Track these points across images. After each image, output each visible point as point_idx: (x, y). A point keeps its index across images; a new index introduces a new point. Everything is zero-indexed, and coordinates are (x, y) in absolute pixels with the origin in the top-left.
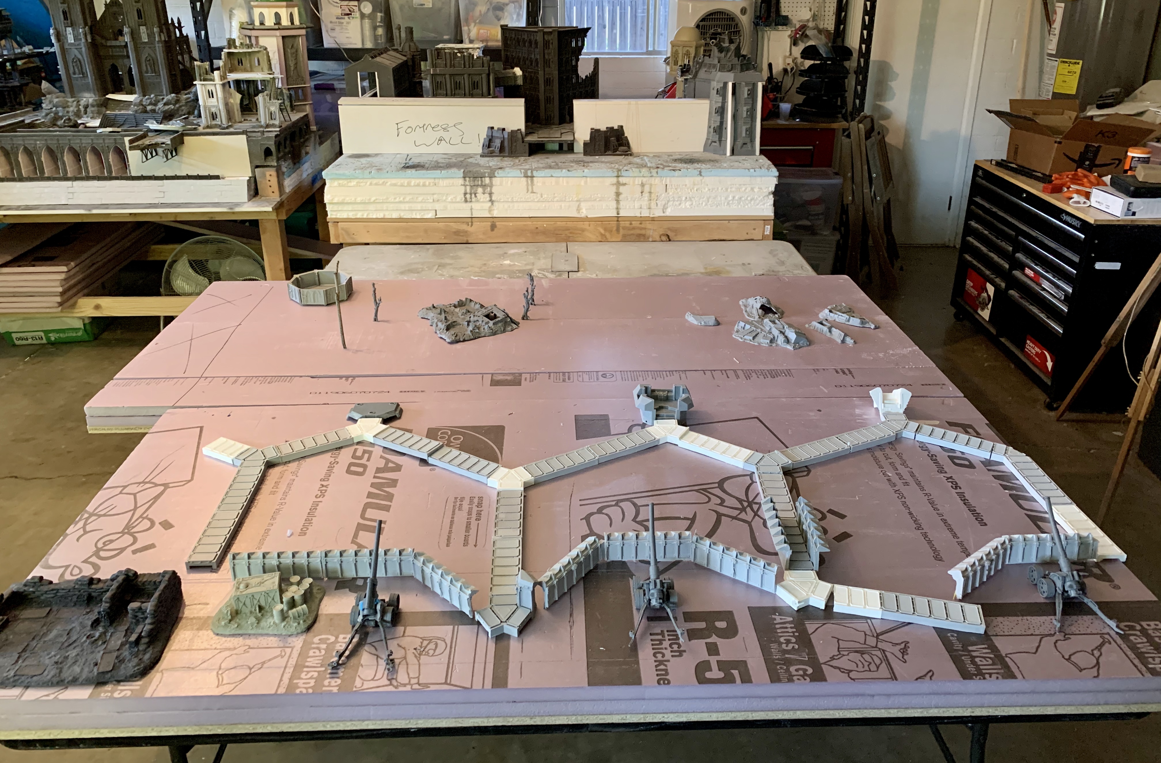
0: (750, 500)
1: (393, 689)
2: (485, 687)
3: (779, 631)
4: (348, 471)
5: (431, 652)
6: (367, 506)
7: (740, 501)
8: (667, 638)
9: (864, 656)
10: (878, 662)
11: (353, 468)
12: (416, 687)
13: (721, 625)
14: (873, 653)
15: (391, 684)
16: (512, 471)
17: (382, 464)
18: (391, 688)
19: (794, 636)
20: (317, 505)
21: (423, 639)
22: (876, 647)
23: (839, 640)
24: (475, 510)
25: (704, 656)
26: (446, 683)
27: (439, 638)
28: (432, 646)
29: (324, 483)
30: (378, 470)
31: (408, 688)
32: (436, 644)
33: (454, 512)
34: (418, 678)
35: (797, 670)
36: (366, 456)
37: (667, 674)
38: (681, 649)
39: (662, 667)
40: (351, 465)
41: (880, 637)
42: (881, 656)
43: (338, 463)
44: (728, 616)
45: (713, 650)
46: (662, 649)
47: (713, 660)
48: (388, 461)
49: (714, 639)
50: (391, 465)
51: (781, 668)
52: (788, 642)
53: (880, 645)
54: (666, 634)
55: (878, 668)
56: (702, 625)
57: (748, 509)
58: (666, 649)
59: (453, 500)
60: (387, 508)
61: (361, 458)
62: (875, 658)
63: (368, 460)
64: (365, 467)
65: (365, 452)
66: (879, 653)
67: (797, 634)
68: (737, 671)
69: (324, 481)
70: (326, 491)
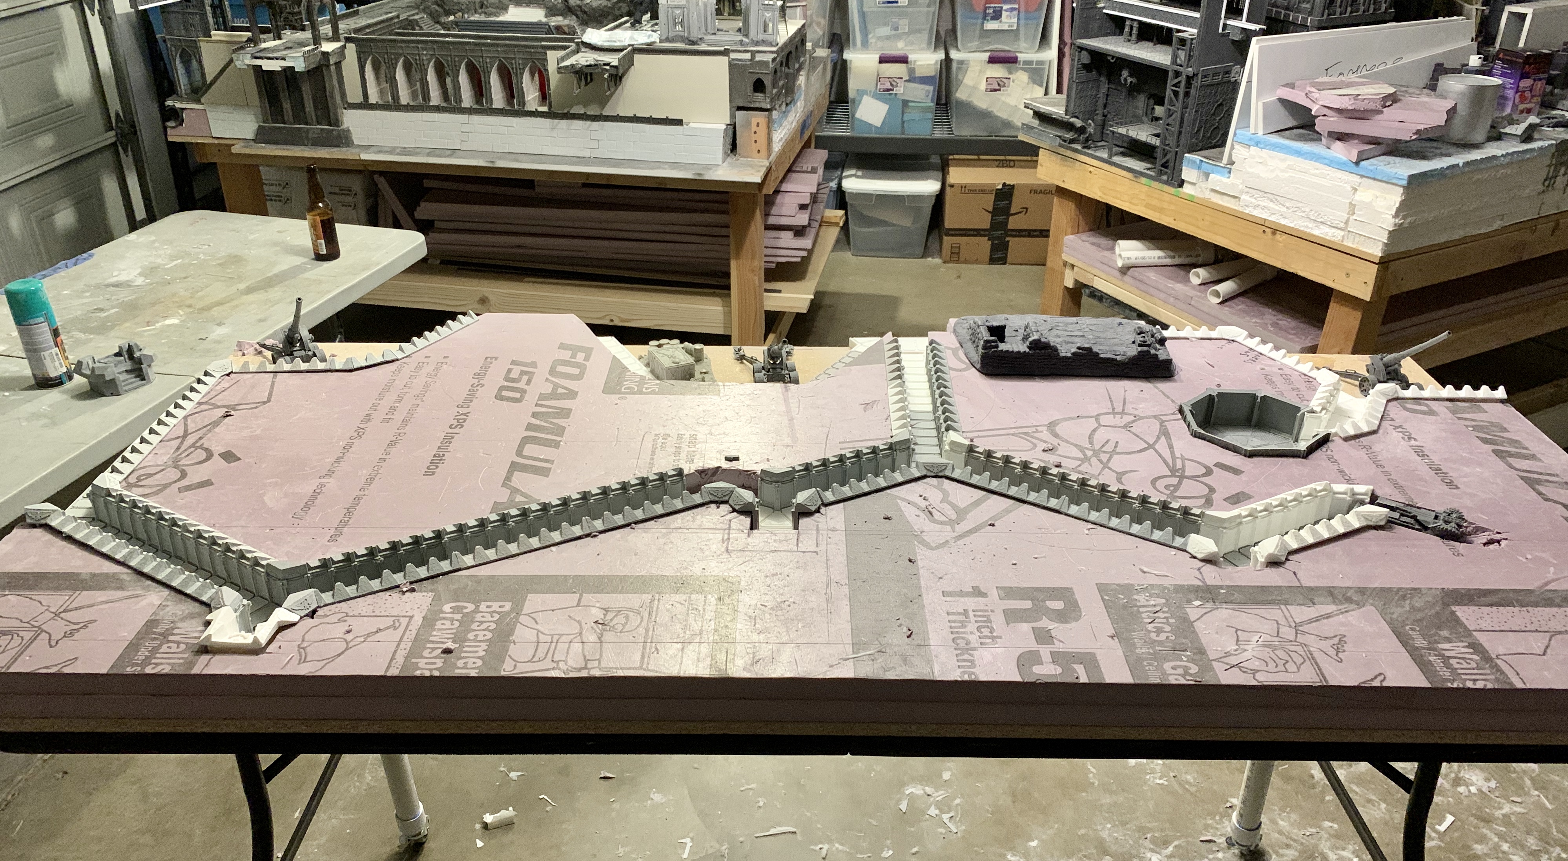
1: (562, 674)
3: (1144, 615)
4: (499, 397)
5: (620, 627)
6: (525, 440)
8: (973, 619)
9: (1277, 652)
10: (1299, 660)
11: (505, 393)
12: (597, 672)
13: (1058, 605)
14: (1291, 647)
18: (558, 674)
19: (1168, 623)
20: (452, 437)
21: (608, 609)
22: (1295, 641)
23: (1237, 630)
24: (685, 450)
25: (1031, 644)
27: (631, 610)
28: (621, 619)
29: (463, 410)
30: (542, 397)
32: (627, 617)
33: (653, 450)
34: (599, 660)
35: (1174, 668)
36: (525, 378)
38: (995, 634)
39: (966, 657)
40: (502, 388)
41: (1301, 629)
42: (1303, 653)
43: (483, 385)
44: (1064, 593)
45: (1042, 636)
46: (964, 633)
47: (1045, 652)
48: (556, 386)
49: (1045, 623)
50: (560, 391)
51: (1150, 665)
52: (1159, 631)
53: (1300, 638)
54: (971, 614)
56: (1028, 604)
58: (971, 633)
59: (653, 436)
62: (1293, 654)
63: (528, 382)
65: (523, 373)
66: (1299, 649)
67: (1172, 621)
68: (1082, 666)
69: (462, 407)
70: (465, 420)
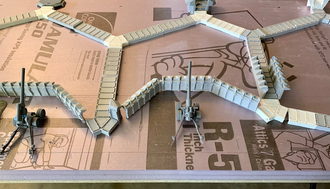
0: (243, 56)
1: (33, 169)
2: (86, 169)
3: (257, 136)
4: (33, 35)
5: (59, 145)
6: (40, 54)
7: (237, 56)
8: (193, 138)
9: (306, 153)
10: (314, 158)
11: (35, 33)
12: (47, 168)
13: (224, 131)
14: (311, 151)
15: (32, 166)
16: (117, 37)
17: (50, 31)
18: (32, 168)
19: (265, 139)
20: (13, 53)
21: (56, 136)
22: (313, 148)
23: (291, 142)
24: (96, 58)
25: (213, 151)
26: (64, 166)
27: (64, 136)
28: (60, 141)
29: (19, 41)
30: (49, 35)
31: (42, 168)
32: (62, 140)
33: (84, 59)
34: (48, 162)
35: (267, 162)
36: (44, 26)
37: (192, 163)
38: (201, 146)
39: (189, 158)
40: (35, 31)
41: (315, 141)
42: (316, 154)
43: (28, 30)
44: (228, 125)
45: (219, 147)
46: (190, 146)
47: (219, 154)
48: (54, 30)
49: (220, 140)
50: (55, 32)
51: (258, 161)
52: (262, 143)
53: (315, 147)
54: (193, 136)
55: (314, 162)
56: (213, 131)
57: (241, 61)
58: (192, 146)
59: (85, 52)
60: (49, 56)
61: (40, 28)
62: (312, 154)
63: (44, 29)
64: (42, 32)
65: (43, 24)
66: (314, 152)
67: (267, 138)
68: (233, 162)
69: (19, 40)
70: (19, 45)
